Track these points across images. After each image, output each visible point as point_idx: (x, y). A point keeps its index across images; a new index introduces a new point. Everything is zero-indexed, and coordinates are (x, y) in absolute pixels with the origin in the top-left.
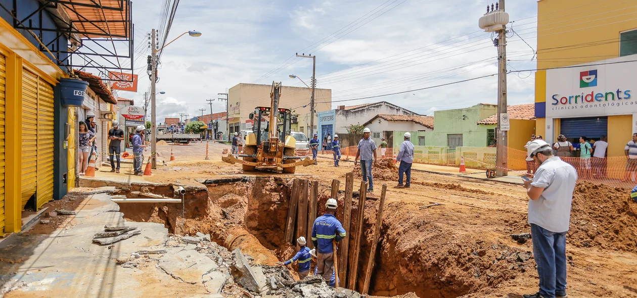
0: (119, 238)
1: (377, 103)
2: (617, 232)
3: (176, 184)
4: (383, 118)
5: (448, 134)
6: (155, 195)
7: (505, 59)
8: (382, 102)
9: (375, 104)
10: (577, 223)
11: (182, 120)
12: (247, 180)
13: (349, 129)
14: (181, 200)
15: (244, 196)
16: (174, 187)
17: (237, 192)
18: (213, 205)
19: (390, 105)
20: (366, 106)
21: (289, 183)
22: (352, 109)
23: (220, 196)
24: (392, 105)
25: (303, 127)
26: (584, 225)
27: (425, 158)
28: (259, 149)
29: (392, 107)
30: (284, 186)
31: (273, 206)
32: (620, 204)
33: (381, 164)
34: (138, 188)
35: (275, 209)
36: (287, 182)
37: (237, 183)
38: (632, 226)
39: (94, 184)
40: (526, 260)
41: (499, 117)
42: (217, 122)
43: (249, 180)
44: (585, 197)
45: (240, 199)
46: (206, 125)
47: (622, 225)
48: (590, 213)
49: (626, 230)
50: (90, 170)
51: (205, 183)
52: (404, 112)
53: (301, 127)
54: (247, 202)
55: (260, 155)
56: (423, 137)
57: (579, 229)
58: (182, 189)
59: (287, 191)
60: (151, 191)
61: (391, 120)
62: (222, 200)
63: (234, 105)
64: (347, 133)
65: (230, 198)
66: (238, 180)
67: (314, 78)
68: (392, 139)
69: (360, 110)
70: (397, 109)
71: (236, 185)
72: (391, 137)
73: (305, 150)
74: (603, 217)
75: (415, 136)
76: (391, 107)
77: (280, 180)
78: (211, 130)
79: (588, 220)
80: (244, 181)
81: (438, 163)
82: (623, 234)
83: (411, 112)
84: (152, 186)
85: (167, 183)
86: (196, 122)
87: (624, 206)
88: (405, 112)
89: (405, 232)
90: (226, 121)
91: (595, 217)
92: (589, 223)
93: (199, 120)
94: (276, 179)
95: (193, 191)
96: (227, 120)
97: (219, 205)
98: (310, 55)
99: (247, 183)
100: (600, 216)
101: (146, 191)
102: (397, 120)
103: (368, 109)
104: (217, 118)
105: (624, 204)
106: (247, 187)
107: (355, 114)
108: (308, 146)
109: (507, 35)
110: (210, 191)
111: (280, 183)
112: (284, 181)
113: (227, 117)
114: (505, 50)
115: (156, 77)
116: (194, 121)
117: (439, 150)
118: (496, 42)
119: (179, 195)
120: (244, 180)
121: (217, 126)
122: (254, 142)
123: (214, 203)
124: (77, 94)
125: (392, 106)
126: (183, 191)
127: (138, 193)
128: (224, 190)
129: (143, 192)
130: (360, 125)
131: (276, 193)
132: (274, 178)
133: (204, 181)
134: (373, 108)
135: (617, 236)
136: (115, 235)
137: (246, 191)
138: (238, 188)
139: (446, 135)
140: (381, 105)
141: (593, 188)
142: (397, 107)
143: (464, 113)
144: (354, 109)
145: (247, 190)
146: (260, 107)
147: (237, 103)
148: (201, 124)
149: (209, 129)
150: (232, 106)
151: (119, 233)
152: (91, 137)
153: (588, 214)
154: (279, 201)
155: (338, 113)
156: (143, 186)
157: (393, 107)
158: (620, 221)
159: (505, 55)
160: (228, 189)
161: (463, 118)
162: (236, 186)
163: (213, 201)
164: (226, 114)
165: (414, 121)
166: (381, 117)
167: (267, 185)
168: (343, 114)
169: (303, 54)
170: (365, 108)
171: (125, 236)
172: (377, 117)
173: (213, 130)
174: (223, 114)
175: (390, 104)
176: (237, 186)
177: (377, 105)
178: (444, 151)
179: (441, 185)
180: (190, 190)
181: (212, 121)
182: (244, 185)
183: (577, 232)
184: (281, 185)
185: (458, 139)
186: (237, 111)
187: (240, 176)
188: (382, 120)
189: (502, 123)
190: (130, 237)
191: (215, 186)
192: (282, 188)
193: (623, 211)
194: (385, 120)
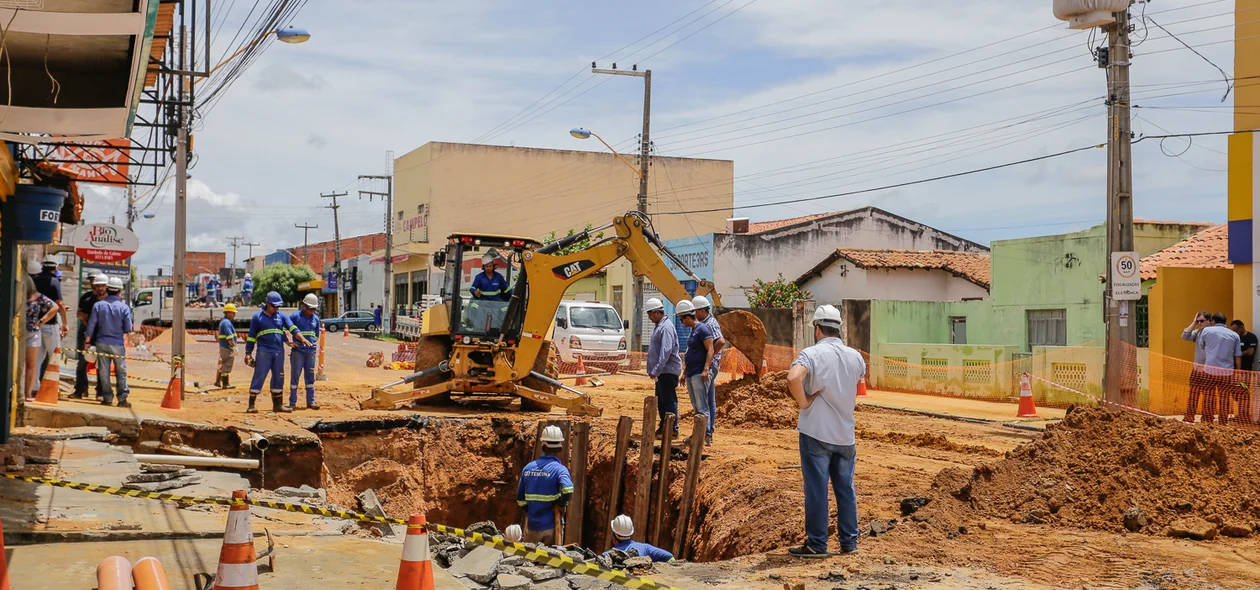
0: (168, 484)
1: (849, 213)
2: (1102, 498)
3: (247, 427)
4: (853, 261)
5: (1028, 312)
6: (195, 451)
7: (1125, 104)
8: (865, 210)
9: (841, 215)
10: (1038, 483)
11: (235, 259)
12: (421, 424)
13: (752, 294)
14: (257, 461)
15: (414, 466)
16: (240, 434)
17: (396, 454)
18: (334, 487)
19: (890, 219)
20: (810, 223)
21: (528, 431)
22: (767, 233)
23: (353, 464)
24: (895, 217)
25: (621, 287)
26: (1051, 487)
27: (954, 380)
28: (455, 345)
29: (896, 224)
30: (515, 439)
31: (485, 492)
32: (1129, 448)
33: (770, 386)
34: (157, 433)
35: (490, 497)
36: (524, 429)
37: (395, 430)
38: (1136, 488)
39: (57, 419)
40: (882, 532)
41: (1109, 262)
42: (355, 269)
43: (428, 424)
44: (1077, 436)
45: (403, 471)
46: (319, 278)
47: (1115, 485)
48: (1070, 466)
49: (1122, 494)
50: (48, 389)
51: (314, 429)
52: (938, 240)
53: (615, 288)
54: (421, 481)
55: (458, 361)
56: (962, 320)
57: (1038, 494)
58: (258, 437)
59: (522, 452)
60: (186, 441)
61: (876, 267)
62: (357, 473)
63: (412, 213)
64: (748, 305)
65: (378, 469)
66: (400, 423)
67: (646, 137)
68: (866, 325)
69: (792, 235)
70: (913, 232)
71: (394, 438)
72: (864, 317)
73: (614, 358)
74: (1091, 473)
75: (940, 315)
76: (893, 226)
77: (507, 424)
78: (334, 295)
79: (1061, 478)
80: (415, 426)
81: (987, 394)
82: (1112, 501)
83: (959, 239)
84: (188, 428)
85: (225, 425)
86: (284, 269)
87: (1136, 451)
88: (942, 241)
89: (725, 510)
90: (382, 265)
91: (1079, 473)
92: (1062, 483)
93: (293, 261)
94: (496, 424)
95: (285, 446)
96: (388, 260)
97: (350, 487)
98: (635, 68)
99: (423, 430)
100: (1087, 471)
101: (176, 442)
102: (894, 268)
103: (818, 233)
104: (356, 253)
105: (1137, 447)
106: (422, 443)
107: (777, 248)
108: (622, 344)
109: (1131, 36)
110: (327, 449)
111: (505, 431)
112: (516, 427)
113: (388, 253)
114: (1126, 77)
115: (189, 155)
116: (279, 264)
117: (989, 356)
118: (1103, 57)
119: (252, 451)
120: (414, 423)
121: (355, 283)
122: (443, 327)
123: (335, 480)
124: (47, 219)
125: (895, 221)
126: (262, 443)
127: (156, 444)
128: (364, 450)
129: (168, 443)
130: (786, 283)
131: (495, 459)
132: (493, 420)
133: (312, 424)
134: (833, 229)
135: (1099, 505)
136: (161, 479)
137: (418, 452)
138: (397, 445)
139: (1024, 312)
140: (860, 219)
141: (1103, 418)
142: (913, 223)
143: (1070, 247)
144: (774, 232)
145: (421, 450)
146: (459, 237)
147: (421, 207)
148: (301, 274)
149: (326, 290)
150: (406, 217)
151: (167, 476)
152: (45, 310)
153: (1066, 467)
154: (502, 477)
155: (723, 245)
156: (168, 428)
157: (901, 224)
158: (1114, 478)
159: (1127, 93)
160: (372, 446)
161: (1065, 261)
162: (392, 440)
163: (333, 476)
164: (383, 241)
165: (951, 271)
166: (846, 258)
167: (474, 438)
168: (738, 247)
169: (614, 66)
170: (809, 228)
171: (175, 482)
172: (835, 257)
173: (340, 293)
174: (373, 242)
175: (889, 214)
176: (397, 440)
177: (846, 218)
178: (1001, 357)
179: (903, 436)
180: (278, 442)
181: (337, 264)
182: (415, 436)
183: (1033, 499)
184: (507, 437)
185: (1055, 323)
186: (419, 233)
187: (404, 414)
188: (850, 267)
189: (1116, 278)
190: (184, 486)
191: (341, 438)
192: (511, 446)
193: (1132, 460)
194: (857, 266)
